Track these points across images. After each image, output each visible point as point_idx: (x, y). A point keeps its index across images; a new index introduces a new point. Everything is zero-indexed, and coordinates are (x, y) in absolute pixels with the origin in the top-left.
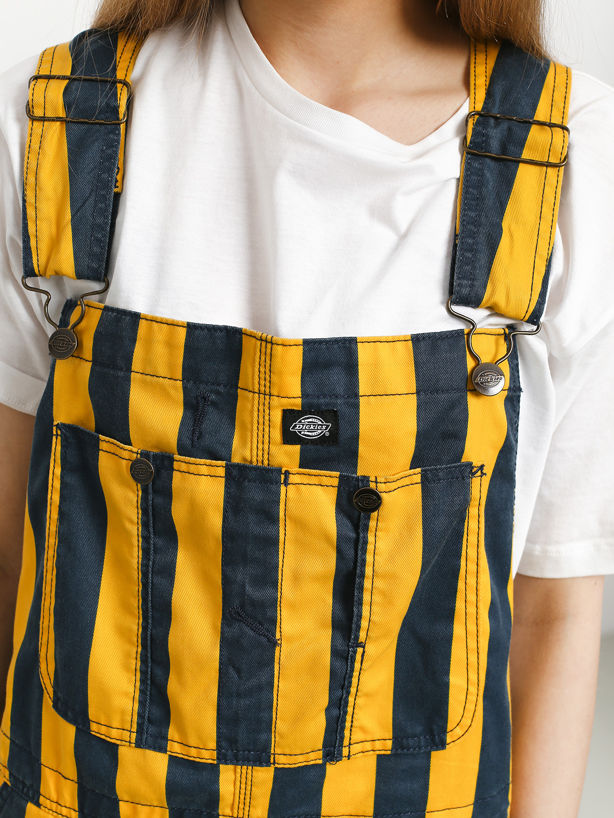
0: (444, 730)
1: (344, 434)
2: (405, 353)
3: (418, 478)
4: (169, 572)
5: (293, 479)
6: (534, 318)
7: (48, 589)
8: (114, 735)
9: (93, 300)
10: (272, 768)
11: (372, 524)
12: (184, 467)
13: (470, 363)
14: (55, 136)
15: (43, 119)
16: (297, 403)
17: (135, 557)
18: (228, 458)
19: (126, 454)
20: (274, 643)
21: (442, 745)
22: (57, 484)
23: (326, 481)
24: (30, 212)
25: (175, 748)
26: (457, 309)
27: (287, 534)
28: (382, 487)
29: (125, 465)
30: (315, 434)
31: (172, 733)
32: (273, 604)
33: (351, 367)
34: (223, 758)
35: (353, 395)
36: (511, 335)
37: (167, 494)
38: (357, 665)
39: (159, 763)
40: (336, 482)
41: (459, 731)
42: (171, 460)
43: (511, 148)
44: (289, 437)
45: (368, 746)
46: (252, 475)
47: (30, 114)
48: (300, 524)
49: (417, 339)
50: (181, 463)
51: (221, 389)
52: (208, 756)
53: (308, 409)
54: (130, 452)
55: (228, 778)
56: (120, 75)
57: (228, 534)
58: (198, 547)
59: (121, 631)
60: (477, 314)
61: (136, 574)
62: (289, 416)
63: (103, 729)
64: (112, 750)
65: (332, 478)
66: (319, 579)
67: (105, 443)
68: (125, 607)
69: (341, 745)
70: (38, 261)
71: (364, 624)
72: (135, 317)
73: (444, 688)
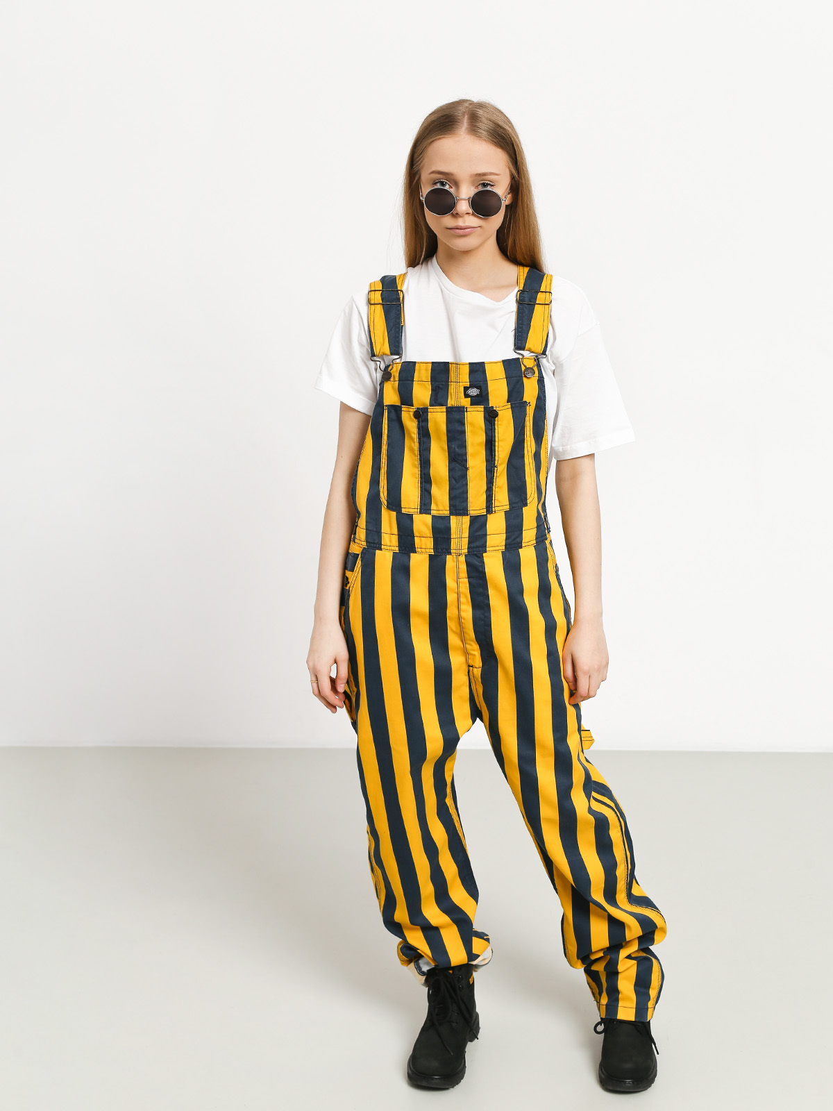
0: (526, 499)
1: (484, 394)
2: (501, 366)
3: (510, 406)
4: (428, 449)
5: (468, 410)
6: (544, 353)
7: (383, 465)
8: (411, 511)
9: (398, 361)
10: (469, 517)
11: (496, 422)
12: (432, 410)
13: (523, 368)
14: (379, 309)
15: (374, 304)
16: (468, 384)
17: (416, 446)
18: (446, 405)
19: (412, 410)
20: (467, 469)
21: (526, 505)
22: (386, 427)
23: (479, 409)
24: (372, 334)
25: (433, 512)
26: (518, 351)
27: (468, 429)
28: (497, 409)
29: (412, 414)
30: (475, 394)
31: (433, 506)
32: (466, 454)
33: (484, 372)
34: (451, 513)
35: (485, 381)
36: (537, 360)
37: (426, 420)
38: (495, 474)
39: (428, 519)
40: (483, 409)
41: (531, 499)
42: (427, 409)
43: (533, 300)
44: (466, 396)
45: (501, 508)
46: (455, 409)
47: (370, 303)
48: (472, 424)
49: (504, 362)
50: (431, 409)
51: (444, 383)
52: (447, 513)
53: (472, 386)
54: (413, 409)
55: (453, 519)
56: (399, 288)
57: (448, 431)
58: (439, 438)
59: (413, 475)
60: (526, 353)
61: (417, 452)
62: (466, 389)
63: (407, 510)
64: (410, 517)
65: (481, 408)
66: (480, 444)
67: (404, 408)
68: (414, 466)
69: (492, 507)
70: (376, 351)
71: (497, 458)
72: (415, 363)
73: (525, 482)
